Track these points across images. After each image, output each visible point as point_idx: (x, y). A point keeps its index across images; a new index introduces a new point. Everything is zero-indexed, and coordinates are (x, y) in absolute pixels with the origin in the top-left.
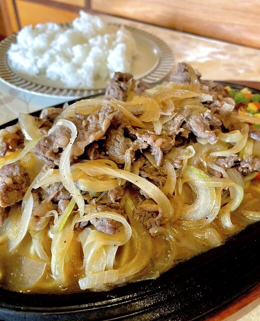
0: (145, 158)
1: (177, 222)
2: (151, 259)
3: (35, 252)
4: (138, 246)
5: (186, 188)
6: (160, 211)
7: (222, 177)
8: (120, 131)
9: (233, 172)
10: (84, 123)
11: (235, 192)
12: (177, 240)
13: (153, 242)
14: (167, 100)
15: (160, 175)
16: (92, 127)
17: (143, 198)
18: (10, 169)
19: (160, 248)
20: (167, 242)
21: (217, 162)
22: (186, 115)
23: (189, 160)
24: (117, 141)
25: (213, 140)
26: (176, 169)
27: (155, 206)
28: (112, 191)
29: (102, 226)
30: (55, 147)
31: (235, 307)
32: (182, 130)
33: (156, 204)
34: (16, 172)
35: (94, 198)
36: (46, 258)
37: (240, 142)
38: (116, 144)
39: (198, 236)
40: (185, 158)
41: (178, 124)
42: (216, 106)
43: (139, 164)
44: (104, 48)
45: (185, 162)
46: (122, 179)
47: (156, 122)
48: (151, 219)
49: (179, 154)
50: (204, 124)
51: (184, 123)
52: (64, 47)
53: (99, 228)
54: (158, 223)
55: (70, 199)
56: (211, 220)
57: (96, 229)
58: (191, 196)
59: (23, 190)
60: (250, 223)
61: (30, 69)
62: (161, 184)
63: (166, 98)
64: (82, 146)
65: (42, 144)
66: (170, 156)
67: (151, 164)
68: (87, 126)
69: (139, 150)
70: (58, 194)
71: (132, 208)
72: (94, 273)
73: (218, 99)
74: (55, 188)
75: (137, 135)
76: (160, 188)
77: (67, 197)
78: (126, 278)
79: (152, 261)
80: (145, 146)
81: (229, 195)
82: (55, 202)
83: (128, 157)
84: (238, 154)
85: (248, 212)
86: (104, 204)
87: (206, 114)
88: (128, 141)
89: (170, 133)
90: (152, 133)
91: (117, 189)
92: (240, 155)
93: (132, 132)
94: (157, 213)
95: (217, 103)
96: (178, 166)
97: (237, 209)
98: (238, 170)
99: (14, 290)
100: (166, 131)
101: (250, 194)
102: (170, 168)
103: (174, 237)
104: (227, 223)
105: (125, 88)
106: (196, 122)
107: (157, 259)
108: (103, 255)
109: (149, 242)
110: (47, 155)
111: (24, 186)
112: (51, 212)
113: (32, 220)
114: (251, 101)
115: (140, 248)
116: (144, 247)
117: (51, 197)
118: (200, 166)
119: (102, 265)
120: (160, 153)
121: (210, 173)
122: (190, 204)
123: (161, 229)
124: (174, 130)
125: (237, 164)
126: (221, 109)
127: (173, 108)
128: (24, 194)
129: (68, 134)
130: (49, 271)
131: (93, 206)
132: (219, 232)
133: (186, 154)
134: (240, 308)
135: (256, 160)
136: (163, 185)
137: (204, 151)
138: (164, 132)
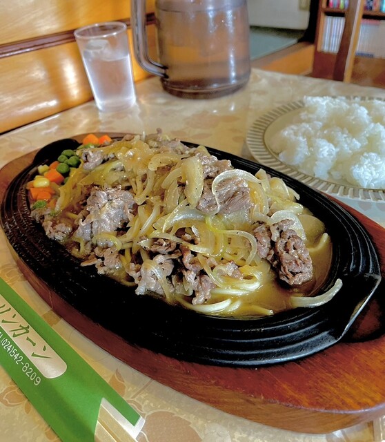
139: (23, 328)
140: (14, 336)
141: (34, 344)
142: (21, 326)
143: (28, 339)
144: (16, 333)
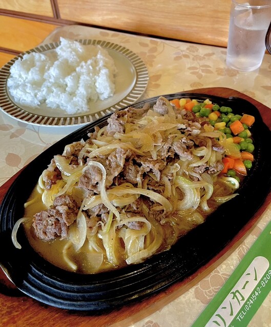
0: (149, 176)
1: (175, 213)
2: (164, 239)
3: (93, 248)
4: (154, 233)
5: (178, 190)
6: (165, 209)
7: (199, 180)
8: (131, 162)
9: (205, 175)
10: (107, 162)
11: (208, 188)
12: (178, 224)
13: (163, 228)
14: (156, 133)
15: (160, 185)
16: (113, 164)
17: (153, 203)
18: (63, 199)
19: (168, 232)
20: (171, 227)
21: (194, 170)
22: (171, 143)
23: (177, 173)
24: (130, 169)
25: (190, 158)
26: (169, 180)
27: (161, 207)
28: (133, 203)
29: (133, 226)
30: (94, 182)
31: (216, 257)
32: (169, 154)
33: (162, 205)
34: (68, 201)
35: (122, 209)
36: (102, 251)
37: (207, 154)
38: (130, 171)
39: (189, 219)
40: (174, 172)
41: (166, 150)
42: (189, 131)
43: (147, 181)
44: (91, 75)
45: (175, 174)
46: (138, 194)
47: (152, 151)
48: (160, 215)
49: (169, 170)
50: (183, 147)
51: (170, 147)
52: (56, 78)
53: (131, 227)
54: (164, 217)
55: (108, 213)
56: (195, 208)
57: (129, 228)
58: (181, 195)
59: (76, 211)
60: (220, 204)
61: (32, 101)
62: (162, 191)
63: (155, 131)
64: (111, 178)
65: (84, 181)
66: (164, 172)
67: (153, 179)
68: (110, 164)
69: (145, 172)
70: (100, 210)
71: (147, 210)
72: (133, 254)
73: (189, 125)
74: (98, 207)
75: (142, 163)
76: (162, 195)
77: (106, 211)
78: (152, 253)
79: (165, 240)
80: (148, 170)
81: (205, 190)
82: (99, 216)
83: (139, 179)
84: (207, 163)
85: (218, 198)
86: (130, 212)
87: (183, 141)
88: (137, 168)
89: (163, 158)
90: (151, 160)
91: (136, 201)
92: (208, 163)
93: (138, 161)
94: (163, 211)
95: (189, 129)
96: (170, 178)
97: (211, 197)
98: (208, 173)
99: (88, 273)
100: (159, 156)
101: (218, 185)
102: (166, 180)
103: (175, 223)
104: (206, 207)
105: (123, 124)
106: (178, 147)
107: (167, 239)
108: (137, 243)
109: (161, 229)
110: (90, 188)
111: (75, 209)
112: (98, 223)
113: (87, 230)
114: (213, 111)
115: (156, 234)
116: (158, 233)
117: (96, 213)
118: (184, 175)
119: (137, 249)
120: (159, 173)
121: (191, 178)
122: (181, 200)
123: (167, 220)
124: (165, 155)
125: (207, 169)
126: (192, 133)
127: (162, 140)
128: (77, 214)
129: (99, 172)
130: (106, 258)
131: (124, 214)
132: (202, 214)
133: (174, 169)
134: (219, 257)
135: (219, 164)
136: (163, 192)
137: (185, 164)
138: (159, 158)
139: (235, 296)
140: (243, 299)
141: (247, 282)
142: (233, 298)
143: (244, 288)
144: (240, 299)
